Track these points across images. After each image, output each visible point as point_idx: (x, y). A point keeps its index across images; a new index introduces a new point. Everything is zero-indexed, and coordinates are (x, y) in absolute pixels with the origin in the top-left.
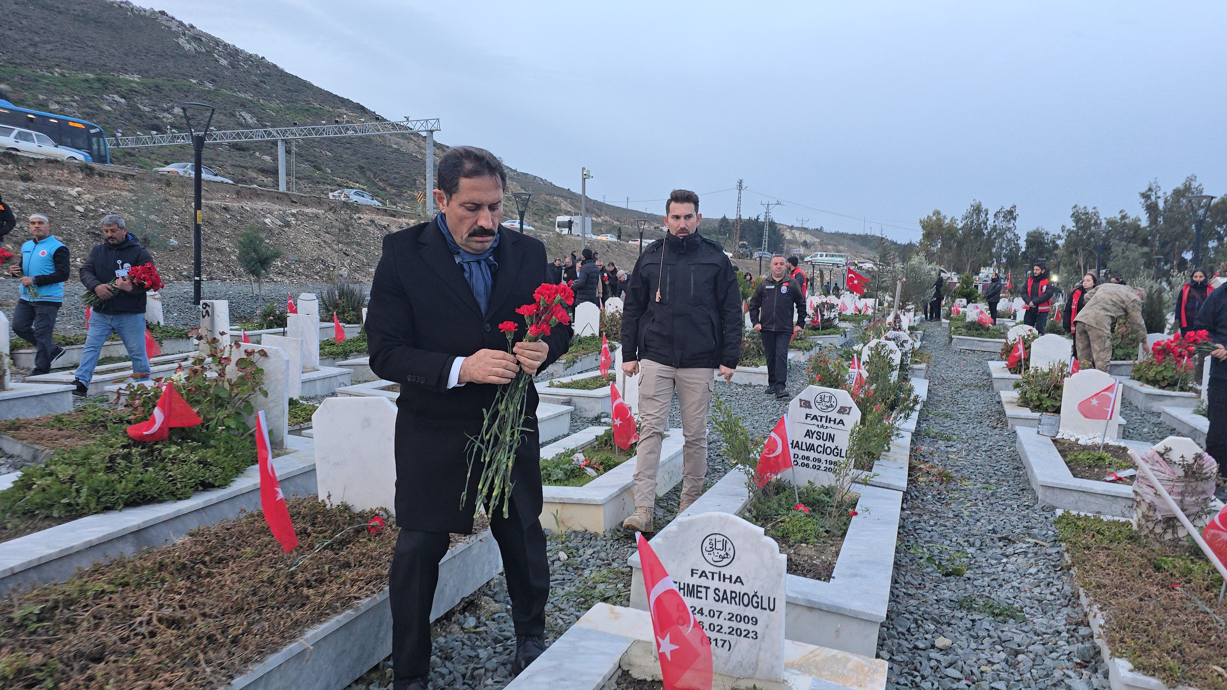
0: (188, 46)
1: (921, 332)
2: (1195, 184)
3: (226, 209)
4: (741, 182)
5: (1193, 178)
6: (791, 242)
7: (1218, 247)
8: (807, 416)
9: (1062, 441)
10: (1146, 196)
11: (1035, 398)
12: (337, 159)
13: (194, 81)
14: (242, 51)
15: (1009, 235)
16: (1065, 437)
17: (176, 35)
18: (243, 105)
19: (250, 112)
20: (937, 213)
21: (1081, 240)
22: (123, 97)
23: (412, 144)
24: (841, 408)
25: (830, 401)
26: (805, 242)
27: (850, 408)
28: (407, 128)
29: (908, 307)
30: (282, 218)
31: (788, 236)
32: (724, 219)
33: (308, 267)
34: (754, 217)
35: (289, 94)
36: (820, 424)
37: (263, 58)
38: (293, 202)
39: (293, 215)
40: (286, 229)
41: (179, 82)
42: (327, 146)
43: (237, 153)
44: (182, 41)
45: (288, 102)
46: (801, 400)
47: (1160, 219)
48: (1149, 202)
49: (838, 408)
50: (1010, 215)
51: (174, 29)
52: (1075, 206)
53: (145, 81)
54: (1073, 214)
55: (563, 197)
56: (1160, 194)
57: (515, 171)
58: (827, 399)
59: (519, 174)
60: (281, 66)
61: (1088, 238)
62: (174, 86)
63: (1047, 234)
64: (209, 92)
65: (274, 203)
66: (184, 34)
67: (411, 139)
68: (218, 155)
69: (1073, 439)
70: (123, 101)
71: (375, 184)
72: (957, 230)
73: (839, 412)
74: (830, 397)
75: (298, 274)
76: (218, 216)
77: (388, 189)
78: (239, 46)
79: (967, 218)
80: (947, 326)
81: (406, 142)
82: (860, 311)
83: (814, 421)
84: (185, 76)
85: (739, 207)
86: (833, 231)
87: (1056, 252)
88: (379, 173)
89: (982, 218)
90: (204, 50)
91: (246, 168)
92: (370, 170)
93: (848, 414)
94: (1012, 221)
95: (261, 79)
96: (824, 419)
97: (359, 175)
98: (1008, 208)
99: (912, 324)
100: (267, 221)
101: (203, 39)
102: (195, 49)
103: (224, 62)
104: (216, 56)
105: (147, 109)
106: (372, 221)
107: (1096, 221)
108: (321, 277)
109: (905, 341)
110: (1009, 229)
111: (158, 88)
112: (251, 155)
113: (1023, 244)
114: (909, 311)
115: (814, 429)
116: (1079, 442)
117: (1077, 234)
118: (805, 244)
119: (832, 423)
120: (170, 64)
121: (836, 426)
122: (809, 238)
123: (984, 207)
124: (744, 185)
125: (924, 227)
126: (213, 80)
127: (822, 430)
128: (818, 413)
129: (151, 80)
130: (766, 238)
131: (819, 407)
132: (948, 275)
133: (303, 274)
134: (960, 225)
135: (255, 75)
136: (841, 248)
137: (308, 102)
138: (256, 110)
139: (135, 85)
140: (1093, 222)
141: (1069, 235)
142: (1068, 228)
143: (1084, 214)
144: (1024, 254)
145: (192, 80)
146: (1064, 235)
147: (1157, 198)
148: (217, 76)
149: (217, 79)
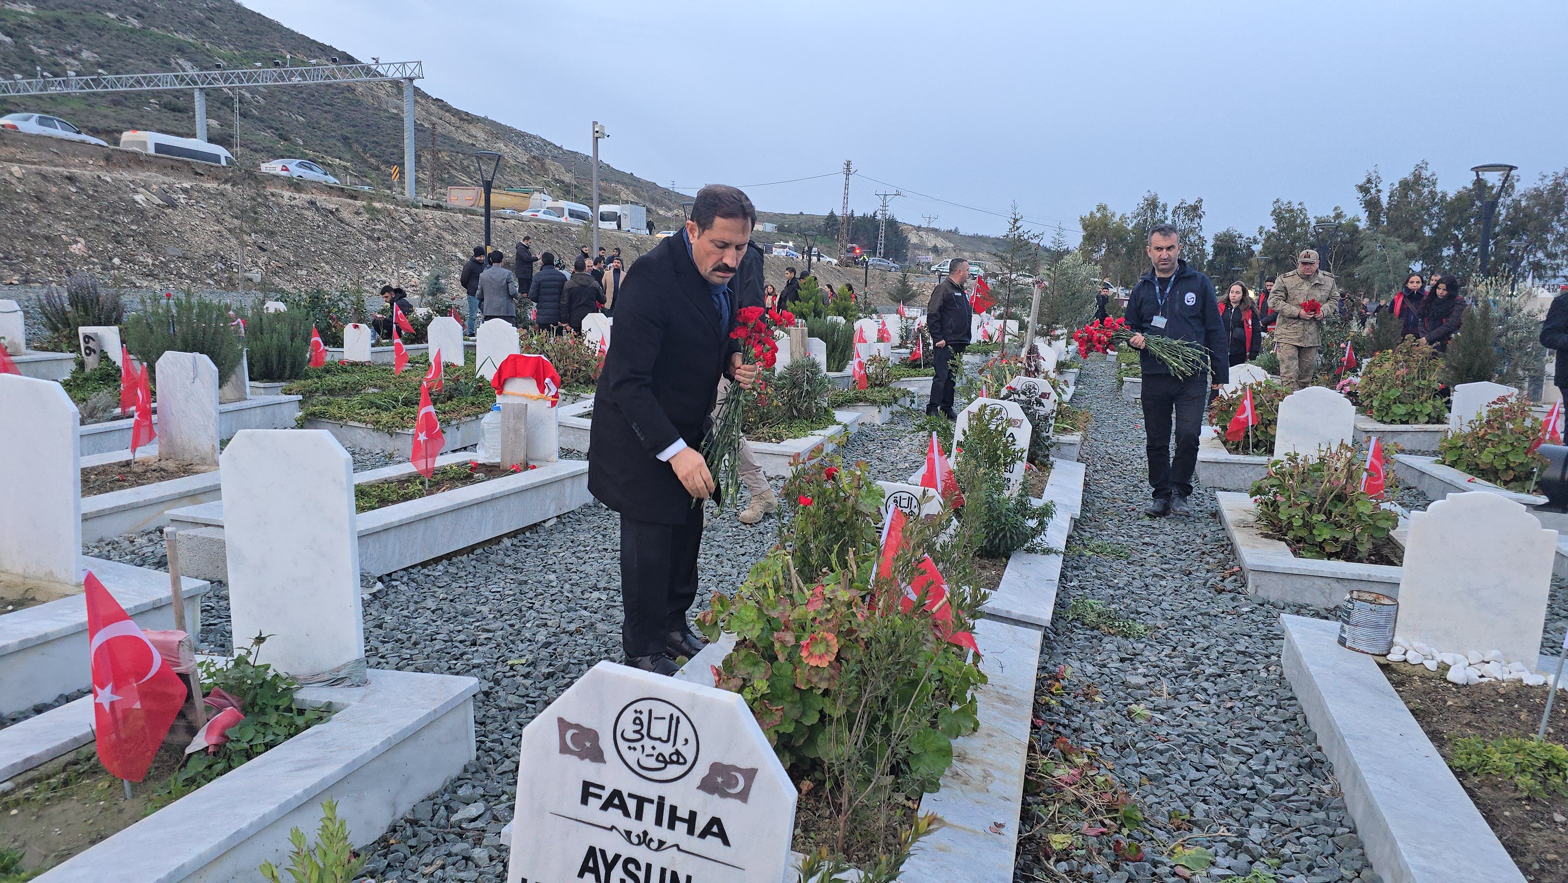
1: (1076, 370)
2: (1425, 174)
3: (71, 179)
4: (848, 164)
5: (1425, 164)
6: (917, 247)
7: (1454, 256)
8: (587, 791)
9: (1403, 668)
10: (1364, 189)
11: (1297, 523)
12: (312, 125)
13: (112, 15)
15: (1193, 238)
16: (1411, 657)
18: (181, 50)
19: (190, 60)
20: (1102, 208)
21: (1284, 245)
22: (8, 34)
24: (716, 768)
25: (672, 735)
26: (935, 246)
27: (750, 774)
28: (377, 74)
29: (1058, 332)
30: (163, 193)
31: (914, 239)
32: (832, 215)
33: (198, 266)
34: (870, 213)
35: (248, 37)
36: (636, 828)
38: (197, 173)
39: (185, 191)
40: (169, 211)
41: (92, 16)
43: (170, 114)
45: (246, 48)
46: (563, 724)
47: (1384, 219)
48: (1368, 197)
49: (701, 770)
50: (1194, 211)
52: (1278, 201)
53: (42, 13)
54: (1274, 211)
55: (623, 184)
56: (1382, 186)
58: (660, 729)
59: (565, 153)
61: (1292, 243)
62: (83, 21)
63: (1240, 237)
64: (133, 31)
65: (165, 174)
67: (419, 102)
68: (143, 117)
69: (1431, 665)
70: (8, 39)
71: (365, 161)
72: (1127, 232)
73: (708, 786)
74: (674, 723)
75: (180, 275)
76: (54, 189)
77: (383, 167)
79: (1138, 215)
80: (1114, 359)
82: (991, 338)
83: (614, 816)
84: (100, 9)
85: (846, 197)
86: (971, 233)
87: (1250, 260)
88: (370, 146)
89: (1159, 215)
92: (357, 141)
93: (743, 796)
94: (1197, 220)
95: (209, 14)
96: (650, 811)
98: (1191, 202)
99: (1062, 359)
100: (139, 198)
105: (43, 52)
106: (312, 203)
107: (1303, 221)
108: (218, 282)
109: (1045, 395)
110: (1192, 231)
111: (59, 23)
113: (1209, 249)
114: (1057, 338)
115: (613, 845)
116: (1451, 676)
117: (1277, 237)
118: (935, 250)
119: (681, 827)
121: (694, 843)
122: (940, 243)
123: (1161, 201)
124: (853, 168)
125: (1085, 228)
126: (139, 15)
127: (642, 854)
128: (629, 784)
129: (51, 13)
130: (882, 240)
131: (631, 757)
132: (1114, 290)
133: (188, 277)
134: (1131, 225)
135: (200, 10)
136: (980, 255)
137: (273, 49)
138: (199, 57)
139: (28, 19)
140: (1299, 221)
141: (1268, 239)
142: (1266, 229)
143: (1288, 211)
144: (1211, 263)
145: (109, 14)
146: (1261, 239)
147: (1379, 191)
148: (145, 9)
149: (145, 14)
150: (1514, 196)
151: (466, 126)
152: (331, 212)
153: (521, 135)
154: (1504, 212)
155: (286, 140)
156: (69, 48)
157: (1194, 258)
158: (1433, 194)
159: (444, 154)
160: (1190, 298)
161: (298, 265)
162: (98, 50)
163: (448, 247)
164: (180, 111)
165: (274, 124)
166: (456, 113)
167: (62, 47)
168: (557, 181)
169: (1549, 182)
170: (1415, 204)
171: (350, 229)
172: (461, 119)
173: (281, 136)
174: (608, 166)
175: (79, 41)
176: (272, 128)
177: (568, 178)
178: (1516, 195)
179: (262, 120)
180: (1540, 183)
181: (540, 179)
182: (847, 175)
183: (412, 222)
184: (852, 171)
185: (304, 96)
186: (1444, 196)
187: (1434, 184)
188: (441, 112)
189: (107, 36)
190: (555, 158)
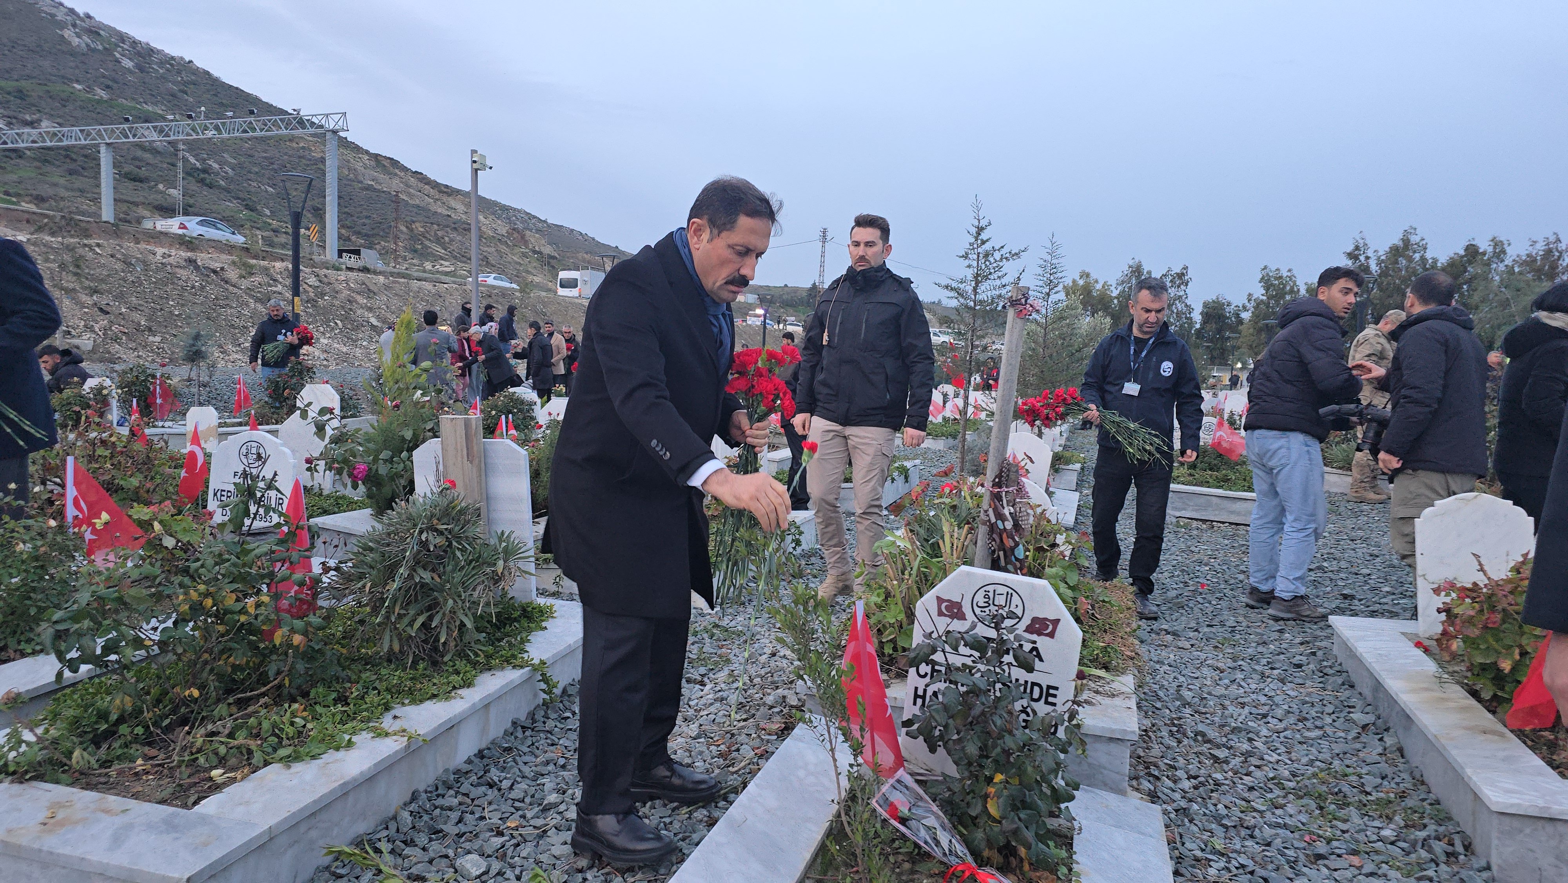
0: (77, 40)
2: (1414, 239)
4: (824, 232)
5: (1411, 231)
13: (78, 87)
14: (159, 52)
15: (1180, 306)
17: (62, 25)
20: (1085, 275)
23: (396, 181)
37: (191, 62)
41: (56, 87)
42: (269, 179)
43: (131, 185)
44: (68, 33)
50: (1181, 278)
51: (60, 17)
52: (1265, 268)
54: (1262, 278)
56: (1370, 253)
57: (545, 222)
59: (549, 226)
60: (215, 73)
62: (48, 92)
63: (1229, 304)
64: (100, 101)
66: (74, 25)
67: (396, 175)
72: (1111, 299)
77: (353, 238)
78: (156, 45)
79: (1123, 282)
81: (387, 177)
84: (66, 80)
87: (1240, 328)
90: (100, 47)
91: (136, 204)
94: (1184, 288)
95: (182, 87)
97: (312, 219)
98: (1177, 270)
101: (102, 32)
102: (88, 45)
103: (128, 63)
104: (118, 55)
107: (1292, 288)
111: (21, 94)
112: (151, 188)
113: (1197, 317)
117: (1268, 306)
120: (46, 64)
123: (1146, 268)
124: (829, 235)
126: (108, 87)
129: (15, 84)
134: (1115, 293)
135: (174, 83)
140: (1288, 288)
141: (1256, 307)
142: (1255, 296)
143: (1276, 279)
144: (1198, 331)
145: (76, 85)
146: (1250, 306)
147: (1367, 258)
148: (115, 81)
149: (115, 86)
150: (1506, 263)
151: (445, 198)
152: (215, 272)
153: (505, 209)
154: (1497, 278)
155: (252, 210)
156: (28, 117)
157: (1181, 326)
158: (1423, 259)
159: (418, 224)
160: (1167, 368)
161: (150, 330)
162: (59, 120)
163: (359, 312)
164: (141, 181)
165: (241, 195)
166: (435, 185)
167: (20, 116)
168: (535, 252)
169: (1540, 247)
170: (1407, 271)
171: (235, 290)
172: (440, 192)
173: (247, 207)
174: (593, 239)
175: (39, 111)
176: (238, 198)
177: (548, 250)
178: (1508, 261)
179: (228, 191)
180: (1531, 248)
181: (517, 250)
182: (824, 242)
183: (317, 284)
184: (828, 238)
185: (275, 166)
186: (1435, 261)
187: (1425, 249)
188: (420, 185)
189: (71, 107)
190: (538, 231)
